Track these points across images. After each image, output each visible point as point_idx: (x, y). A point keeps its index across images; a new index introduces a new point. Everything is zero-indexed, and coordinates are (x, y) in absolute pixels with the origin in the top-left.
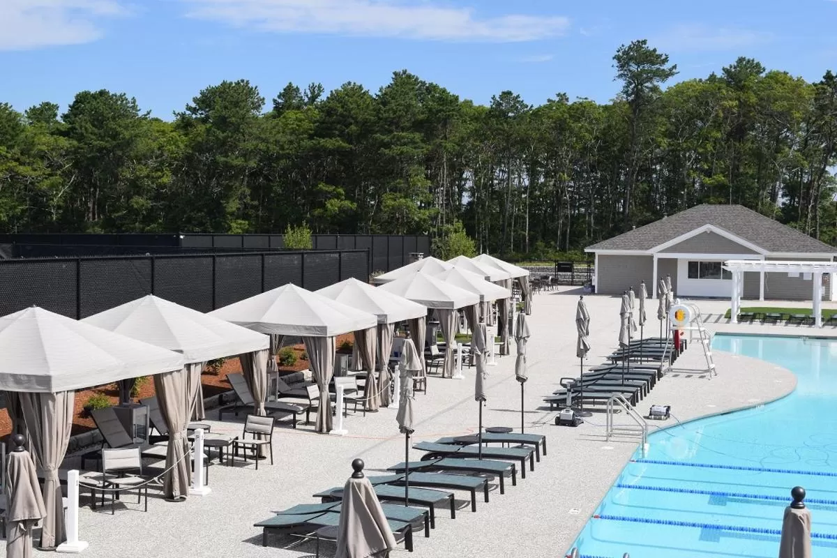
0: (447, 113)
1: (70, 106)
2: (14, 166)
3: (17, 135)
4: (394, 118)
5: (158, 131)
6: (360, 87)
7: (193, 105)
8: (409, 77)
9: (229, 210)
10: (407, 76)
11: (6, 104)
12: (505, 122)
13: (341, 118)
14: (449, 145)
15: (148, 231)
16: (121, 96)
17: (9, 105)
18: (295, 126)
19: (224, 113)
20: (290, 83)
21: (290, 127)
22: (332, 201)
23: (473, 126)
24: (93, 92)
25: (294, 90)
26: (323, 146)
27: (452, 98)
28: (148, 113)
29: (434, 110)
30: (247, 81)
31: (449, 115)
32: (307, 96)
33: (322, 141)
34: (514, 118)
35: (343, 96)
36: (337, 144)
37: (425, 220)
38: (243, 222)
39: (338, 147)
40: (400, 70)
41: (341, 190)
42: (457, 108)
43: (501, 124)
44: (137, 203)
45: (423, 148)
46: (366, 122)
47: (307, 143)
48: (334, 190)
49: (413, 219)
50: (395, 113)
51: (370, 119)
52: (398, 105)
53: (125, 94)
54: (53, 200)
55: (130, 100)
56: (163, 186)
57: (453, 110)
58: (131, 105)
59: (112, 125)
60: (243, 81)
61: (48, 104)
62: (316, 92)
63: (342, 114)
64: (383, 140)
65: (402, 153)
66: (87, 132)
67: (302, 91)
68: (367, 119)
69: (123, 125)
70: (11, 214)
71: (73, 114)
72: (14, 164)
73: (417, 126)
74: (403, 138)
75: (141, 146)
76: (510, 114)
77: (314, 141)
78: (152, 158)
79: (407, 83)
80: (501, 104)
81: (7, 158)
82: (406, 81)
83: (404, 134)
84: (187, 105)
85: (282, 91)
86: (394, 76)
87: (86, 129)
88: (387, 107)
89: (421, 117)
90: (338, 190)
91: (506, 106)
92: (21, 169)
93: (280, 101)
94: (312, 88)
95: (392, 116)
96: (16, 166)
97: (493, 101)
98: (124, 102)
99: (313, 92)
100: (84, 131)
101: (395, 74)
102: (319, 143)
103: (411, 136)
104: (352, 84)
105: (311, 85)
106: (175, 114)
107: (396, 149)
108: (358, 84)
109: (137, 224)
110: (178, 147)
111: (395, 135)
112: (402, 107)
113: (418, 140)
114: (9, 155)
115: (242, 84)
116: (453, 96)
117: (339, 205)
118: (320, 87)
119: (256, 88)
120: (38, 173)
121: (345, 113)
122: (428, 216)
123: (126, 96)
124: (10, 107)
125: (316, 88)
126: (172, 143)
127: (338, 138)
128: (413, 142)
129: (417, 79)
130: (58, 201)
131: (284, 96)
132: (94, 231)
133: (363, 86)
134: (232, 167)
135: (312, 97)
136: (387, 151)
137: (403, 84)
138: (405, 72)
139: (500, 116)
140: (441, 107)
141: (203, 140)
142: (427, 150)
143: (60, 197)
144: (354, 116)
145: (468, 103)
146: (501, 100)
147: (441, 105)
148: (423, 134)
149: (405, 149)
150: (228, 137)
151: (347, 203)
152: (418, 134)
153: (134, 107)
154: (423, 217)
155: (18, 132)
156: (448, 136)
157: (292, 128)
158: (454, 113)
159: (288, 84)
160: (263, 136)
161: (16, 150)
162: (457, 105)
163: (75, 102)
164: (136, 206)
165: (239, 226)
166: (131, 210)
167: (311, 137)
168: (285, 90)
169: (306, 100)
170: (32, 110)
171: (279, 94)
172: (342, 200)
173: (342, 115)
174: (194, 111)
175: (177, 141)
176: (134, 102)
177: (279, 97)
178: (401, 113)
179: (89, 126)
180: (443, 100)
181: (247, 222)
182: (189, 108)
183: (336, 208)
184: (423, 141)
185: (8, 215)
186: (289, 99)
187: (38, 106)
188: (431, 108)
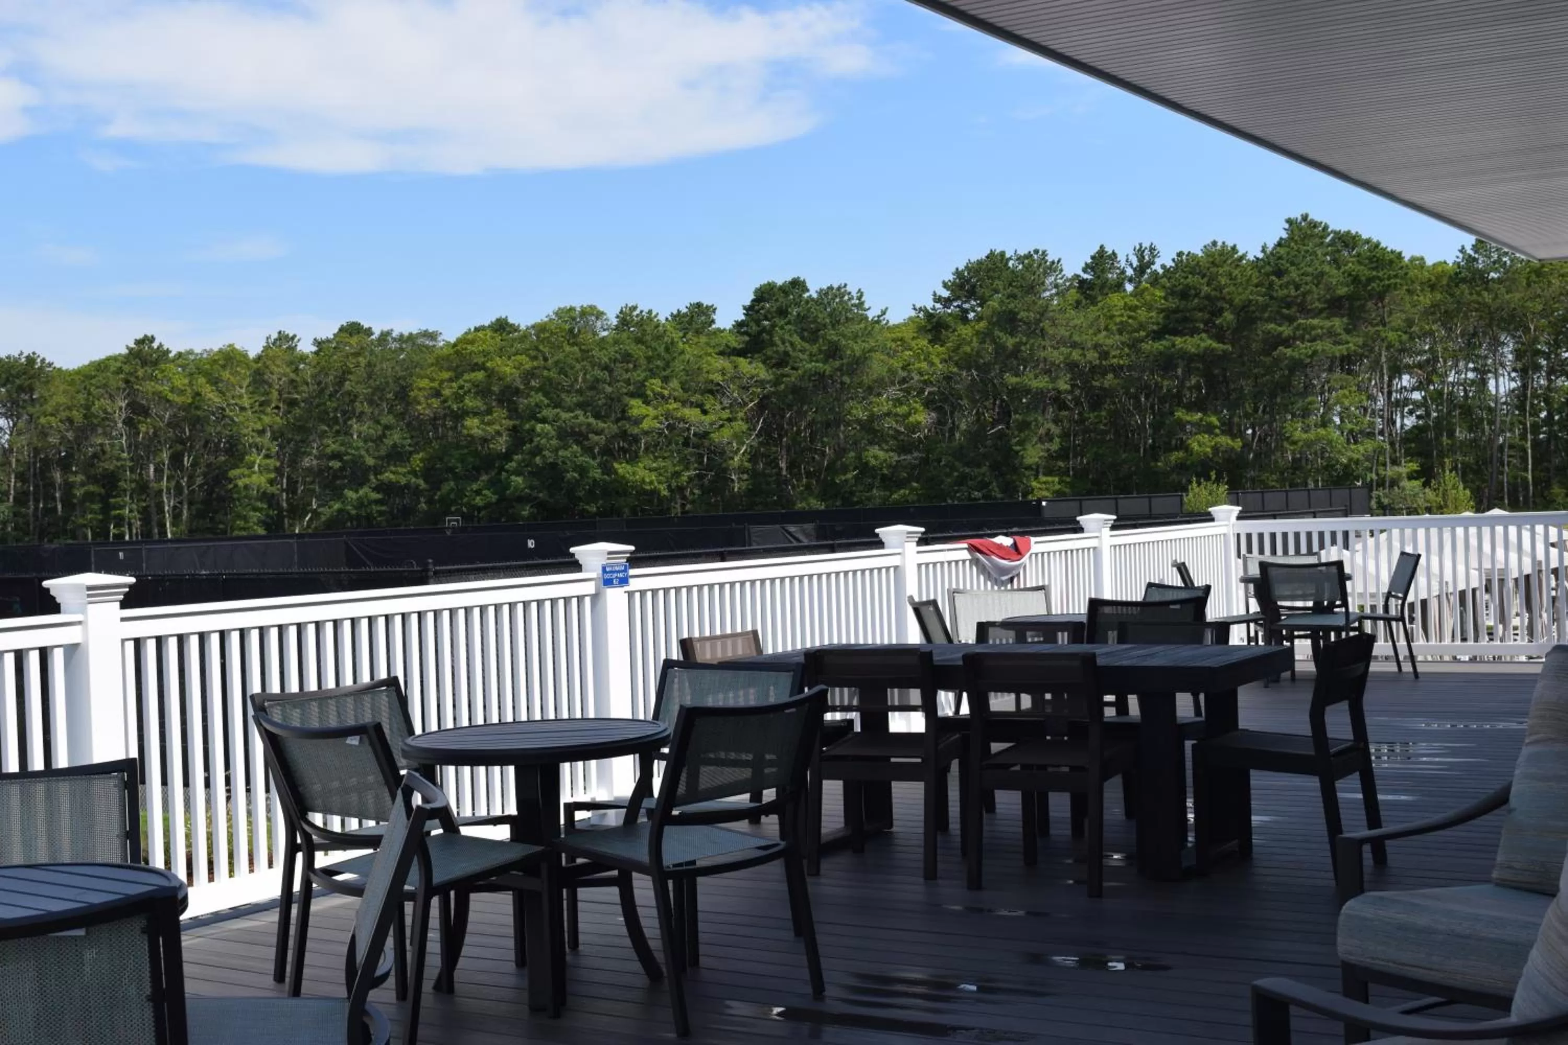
0: (1387, 282)
1: (745, 308)
2: (675, 409)
3: (674, 359)
4: (1296, 297)
5: (894, 340)
6: (1234, 248)
7: (946, 294)
8: (1315, 225)
9: (1028, 461)
10: (1310, 223)
11: (650, 312)
12: (1486, 289)
13: (1207, 302)
14: (1392, 336)
15: (896, 502)
16: (839, 288)
17: (654, 313)
18: (1125, 319)
19: (1012, 306)
20: (1102, 246)
21: (1118, 320)
22: (1199, 437)
23: (1426, 299)
24: (780, 282)
25: (1109, 257)
26: (1182, 348)
27: (1392, 256)
28: (884, 313)
29: (1363, 278)
30: (1044, 252)
31: (1389, 286)
32: (1131, 265)
33: (1178, 340)
34: (1500, 281)
35: (1207, 265)
36: (1203, 345)
37: (1357, 462)
38: (1050, 479)
39: (1206, 349)
40: (1296, 215)
41: (1214, 420)
42: (1401, 272)
43: (1479, 294)
44: (876, 457)
45: (1347, 343)
46: (1248, 306)
47: (1151, 347)
48: (1201, 420)
49: (1338, 461)
50: (1297, 288)
51: (1257, 301)
52: (1302, 275)
53: (845, 285)
54: (732, 459)
55: (854, 294)
56: (916, 427)
57: (1396, 276)
58: (856, 301)
59: (832, 335)
60: (1036, 252)
61: (699, 305)
62: (1147, 258)
63: (1210, 294)
64: (1281, 333)
65: (1315, 353)
66: (794, 350)
67: (1121, 257)
68: (1250, 301)
69: (850, 335)
70: (674, 484)
71: (753, 319)
72: (676, 405)
73: (1334, 306)
74: (1313, 328)
75: (877, 367)
76: (1493, 275)
77: (1164, 342)
78: (893, 383)
79: (1312, 236)
80: (1476, 260)
81: (663, 397)
82: (1309, 232)
83: (1315, 322)
84: (935, 294)
85: (1089, 261)
86: (1287, 226)
87: (792, 344)
88: (1285, 279)
89: (1342, 291)
90: (1208, 419)
91: (1484, 262)
92: (686, 413)
93: (1086, 276)
94: (1140, 253)
95: (1293, 293)
96: (678, 409)
97: (1461, 256)
98: (846, 298)
99: (1141, 256)
100: (789, 348)
101: (1289, 221)
102: (1174, 345)
103: (1328, 324)
104: (1220, 244)
105: (1138, 247)
106: (915, 309)
107: (1302, 349)
108: (1230, 244)
109: (875, 491)
110: (932, 364)
111: (1299, 325)
112: (1309, 279)
113: (1339, 331)
114: (666, 393)
115: (1035, 257)
116: (1392, 252)
117: (1213, 443)
118: (1152, 249)
119: (1059, 261)
120: (711, 417)
121: (1213, 293)
122: (1363, 455)
123: (848, 289)
124: (656, 316)
125: (1147, 252)
126: (922, 357)
127: (1204, 335)
128: (1331, 333)
129: (1326, 227)
130: (741, 460)
131: (1093, 269)
132: (808, 504)
133: (1238, 247)
134: (1028, 391)
135: (1140, 266)
136: (1289, 352)
137: (1305, 238)
138: (1305, 217)
139: (1474, 279)
140: (1374, 273)
141: (972, 350)
142: (1355, 345)
143: (743, 453)
144: (1228, 297)
145: (1419, 262)
146: (1476, 252)
147: (1373, 269)
148: (1345, 320)
149: (1319, 346)
150: (1021, 343)
151: (1225, 441)
152: (1338, 319)
153: (860, 305)
154: (1356, 456)
155: (676, 355)
156: (1387, 320)
157: (1122, 322)
158: (1398, 281)
159: (1098, 248)
160: (1076, 338)
161: (675, 384)
162: (1402, 268)
163: (753, 301)
164: (873, 462)
165: (1044, 486)
166: (865, 469)
167: (1157, 336)
168: (1093, 258)
169: (1130, 272)
170: (675, 316)
171: (1084, 265)
172: (1217, 435)
173: (1208, 297)
174: (947, 302)
175: (929, 353)
176: (859, 298)
177: (1084, 270)
178: (1308, 287)
179: (796, 339)
180: (1377, 261)
181: (1057, 479)
182: (937, 299)
183: (1209, 450)
184: (1348, 331)
186: (1103, 271)
187: (684, 310)
188: (1357, 276)
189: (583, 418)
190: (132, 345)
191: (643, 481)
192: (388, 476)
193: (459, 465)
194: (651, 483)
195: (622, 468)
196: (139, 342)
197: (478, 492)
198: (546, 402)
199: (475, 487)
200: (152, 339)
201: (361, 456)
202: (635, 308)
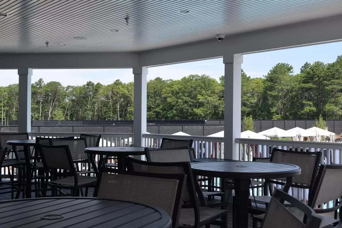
9: (272, 111)
11: (208, 76)
17: (209, 76)
20: (307, 62)
22: (307, 107)
39: (310, 86)
40: (339, 55)
41: (312, 103)
46: (321, 77)
48: (309, 103)
64: (327, 83)
65: (333, 88)
68: (321, 75)
70: (205, 113)
72: (207, 96)
85: (304, 65)
92: (209, 98)
101: (338, 57)
106: (263, 76)
107: (330, 87)
111: (331, 81)
117: (310, 109)
120: (214, 99)
126: (258, 87)
127: (311, 83)
136: (327, 88)
143: (223, 107)
144: (317, 75)
149: (334, 86)
172: (311, 107)
173: (312, 74)
177: (302, 67)
181: (279, 116)
183: (308, 110)
185: (204, 114)
189: (188, 99)
190: (115, 81)
191: (198, 113)
192: (156, 110)
193: (167, 108)
194: (200, 113)
195: (195, 110)
196: (117, 81)
197: (169, 114)
198: (182, 95)
199: (169, 112)
200: (119, 80)
201: (151, 105)
202: (205, 75)
